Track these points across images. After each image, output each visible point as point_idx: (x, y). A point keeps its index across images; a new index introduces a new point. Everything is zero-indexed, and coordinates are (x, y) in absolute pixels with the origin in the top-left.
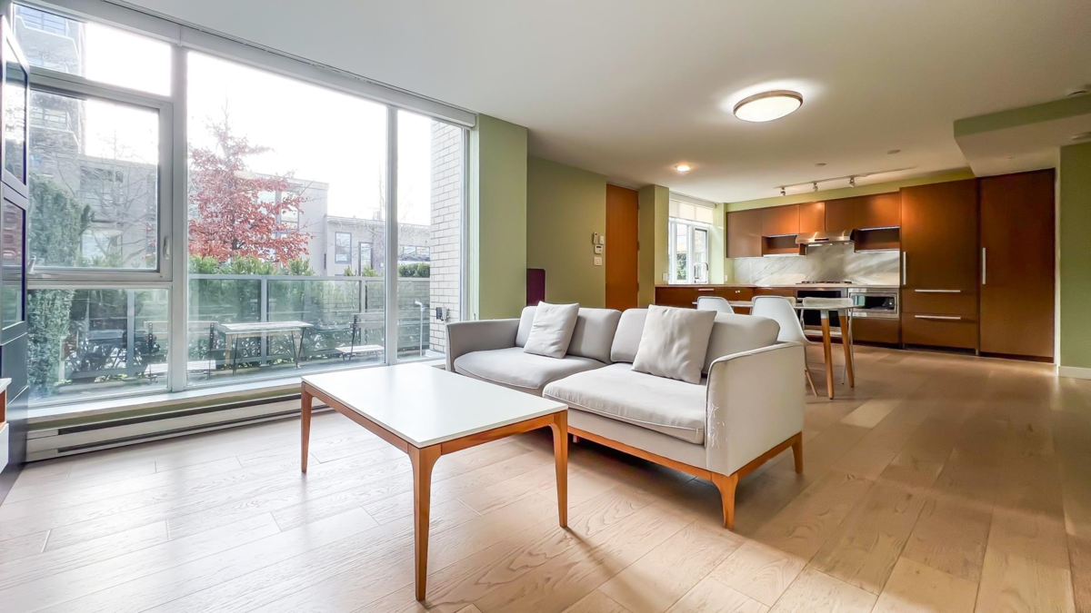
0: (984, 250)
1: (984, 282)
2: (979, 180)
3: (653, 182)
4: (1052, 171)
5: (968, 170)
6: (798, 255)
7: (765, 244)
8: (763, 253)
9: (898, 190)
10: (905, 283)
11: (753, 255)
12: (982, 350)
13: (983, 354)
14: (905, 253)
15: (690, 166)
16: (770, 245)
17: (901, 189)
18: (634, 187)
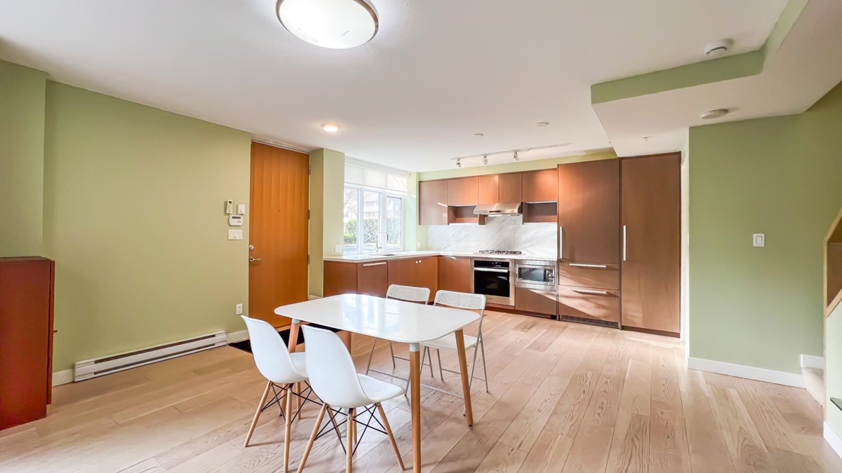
0: (625, 227)
1: (625, 259)
2: (621, 159)
3: (322, 147)
4: (678, 155)
5: (612, 151)
6: (477, 224)
7: (452, 213)
8: (449, 222)
9: (556, 167)
10: (561, 257)
11: (441, 223)
12: (623, 324)
13: (623, 328)
14: (561, 228)
15: (339, 127)
16: (457, 214)
17: (558, 165)
18: (303, 150)
